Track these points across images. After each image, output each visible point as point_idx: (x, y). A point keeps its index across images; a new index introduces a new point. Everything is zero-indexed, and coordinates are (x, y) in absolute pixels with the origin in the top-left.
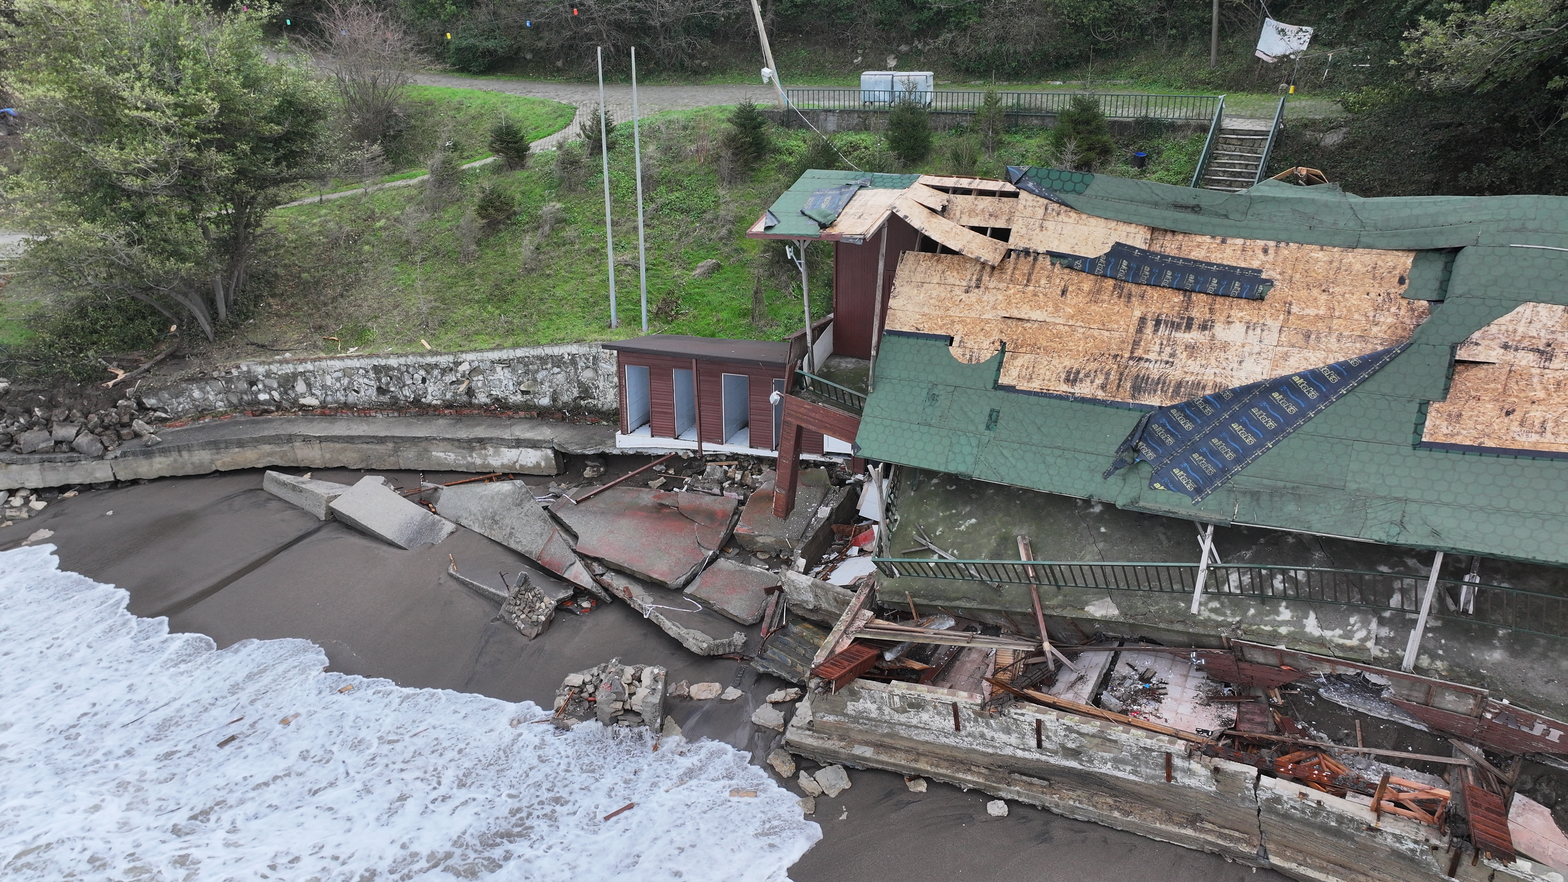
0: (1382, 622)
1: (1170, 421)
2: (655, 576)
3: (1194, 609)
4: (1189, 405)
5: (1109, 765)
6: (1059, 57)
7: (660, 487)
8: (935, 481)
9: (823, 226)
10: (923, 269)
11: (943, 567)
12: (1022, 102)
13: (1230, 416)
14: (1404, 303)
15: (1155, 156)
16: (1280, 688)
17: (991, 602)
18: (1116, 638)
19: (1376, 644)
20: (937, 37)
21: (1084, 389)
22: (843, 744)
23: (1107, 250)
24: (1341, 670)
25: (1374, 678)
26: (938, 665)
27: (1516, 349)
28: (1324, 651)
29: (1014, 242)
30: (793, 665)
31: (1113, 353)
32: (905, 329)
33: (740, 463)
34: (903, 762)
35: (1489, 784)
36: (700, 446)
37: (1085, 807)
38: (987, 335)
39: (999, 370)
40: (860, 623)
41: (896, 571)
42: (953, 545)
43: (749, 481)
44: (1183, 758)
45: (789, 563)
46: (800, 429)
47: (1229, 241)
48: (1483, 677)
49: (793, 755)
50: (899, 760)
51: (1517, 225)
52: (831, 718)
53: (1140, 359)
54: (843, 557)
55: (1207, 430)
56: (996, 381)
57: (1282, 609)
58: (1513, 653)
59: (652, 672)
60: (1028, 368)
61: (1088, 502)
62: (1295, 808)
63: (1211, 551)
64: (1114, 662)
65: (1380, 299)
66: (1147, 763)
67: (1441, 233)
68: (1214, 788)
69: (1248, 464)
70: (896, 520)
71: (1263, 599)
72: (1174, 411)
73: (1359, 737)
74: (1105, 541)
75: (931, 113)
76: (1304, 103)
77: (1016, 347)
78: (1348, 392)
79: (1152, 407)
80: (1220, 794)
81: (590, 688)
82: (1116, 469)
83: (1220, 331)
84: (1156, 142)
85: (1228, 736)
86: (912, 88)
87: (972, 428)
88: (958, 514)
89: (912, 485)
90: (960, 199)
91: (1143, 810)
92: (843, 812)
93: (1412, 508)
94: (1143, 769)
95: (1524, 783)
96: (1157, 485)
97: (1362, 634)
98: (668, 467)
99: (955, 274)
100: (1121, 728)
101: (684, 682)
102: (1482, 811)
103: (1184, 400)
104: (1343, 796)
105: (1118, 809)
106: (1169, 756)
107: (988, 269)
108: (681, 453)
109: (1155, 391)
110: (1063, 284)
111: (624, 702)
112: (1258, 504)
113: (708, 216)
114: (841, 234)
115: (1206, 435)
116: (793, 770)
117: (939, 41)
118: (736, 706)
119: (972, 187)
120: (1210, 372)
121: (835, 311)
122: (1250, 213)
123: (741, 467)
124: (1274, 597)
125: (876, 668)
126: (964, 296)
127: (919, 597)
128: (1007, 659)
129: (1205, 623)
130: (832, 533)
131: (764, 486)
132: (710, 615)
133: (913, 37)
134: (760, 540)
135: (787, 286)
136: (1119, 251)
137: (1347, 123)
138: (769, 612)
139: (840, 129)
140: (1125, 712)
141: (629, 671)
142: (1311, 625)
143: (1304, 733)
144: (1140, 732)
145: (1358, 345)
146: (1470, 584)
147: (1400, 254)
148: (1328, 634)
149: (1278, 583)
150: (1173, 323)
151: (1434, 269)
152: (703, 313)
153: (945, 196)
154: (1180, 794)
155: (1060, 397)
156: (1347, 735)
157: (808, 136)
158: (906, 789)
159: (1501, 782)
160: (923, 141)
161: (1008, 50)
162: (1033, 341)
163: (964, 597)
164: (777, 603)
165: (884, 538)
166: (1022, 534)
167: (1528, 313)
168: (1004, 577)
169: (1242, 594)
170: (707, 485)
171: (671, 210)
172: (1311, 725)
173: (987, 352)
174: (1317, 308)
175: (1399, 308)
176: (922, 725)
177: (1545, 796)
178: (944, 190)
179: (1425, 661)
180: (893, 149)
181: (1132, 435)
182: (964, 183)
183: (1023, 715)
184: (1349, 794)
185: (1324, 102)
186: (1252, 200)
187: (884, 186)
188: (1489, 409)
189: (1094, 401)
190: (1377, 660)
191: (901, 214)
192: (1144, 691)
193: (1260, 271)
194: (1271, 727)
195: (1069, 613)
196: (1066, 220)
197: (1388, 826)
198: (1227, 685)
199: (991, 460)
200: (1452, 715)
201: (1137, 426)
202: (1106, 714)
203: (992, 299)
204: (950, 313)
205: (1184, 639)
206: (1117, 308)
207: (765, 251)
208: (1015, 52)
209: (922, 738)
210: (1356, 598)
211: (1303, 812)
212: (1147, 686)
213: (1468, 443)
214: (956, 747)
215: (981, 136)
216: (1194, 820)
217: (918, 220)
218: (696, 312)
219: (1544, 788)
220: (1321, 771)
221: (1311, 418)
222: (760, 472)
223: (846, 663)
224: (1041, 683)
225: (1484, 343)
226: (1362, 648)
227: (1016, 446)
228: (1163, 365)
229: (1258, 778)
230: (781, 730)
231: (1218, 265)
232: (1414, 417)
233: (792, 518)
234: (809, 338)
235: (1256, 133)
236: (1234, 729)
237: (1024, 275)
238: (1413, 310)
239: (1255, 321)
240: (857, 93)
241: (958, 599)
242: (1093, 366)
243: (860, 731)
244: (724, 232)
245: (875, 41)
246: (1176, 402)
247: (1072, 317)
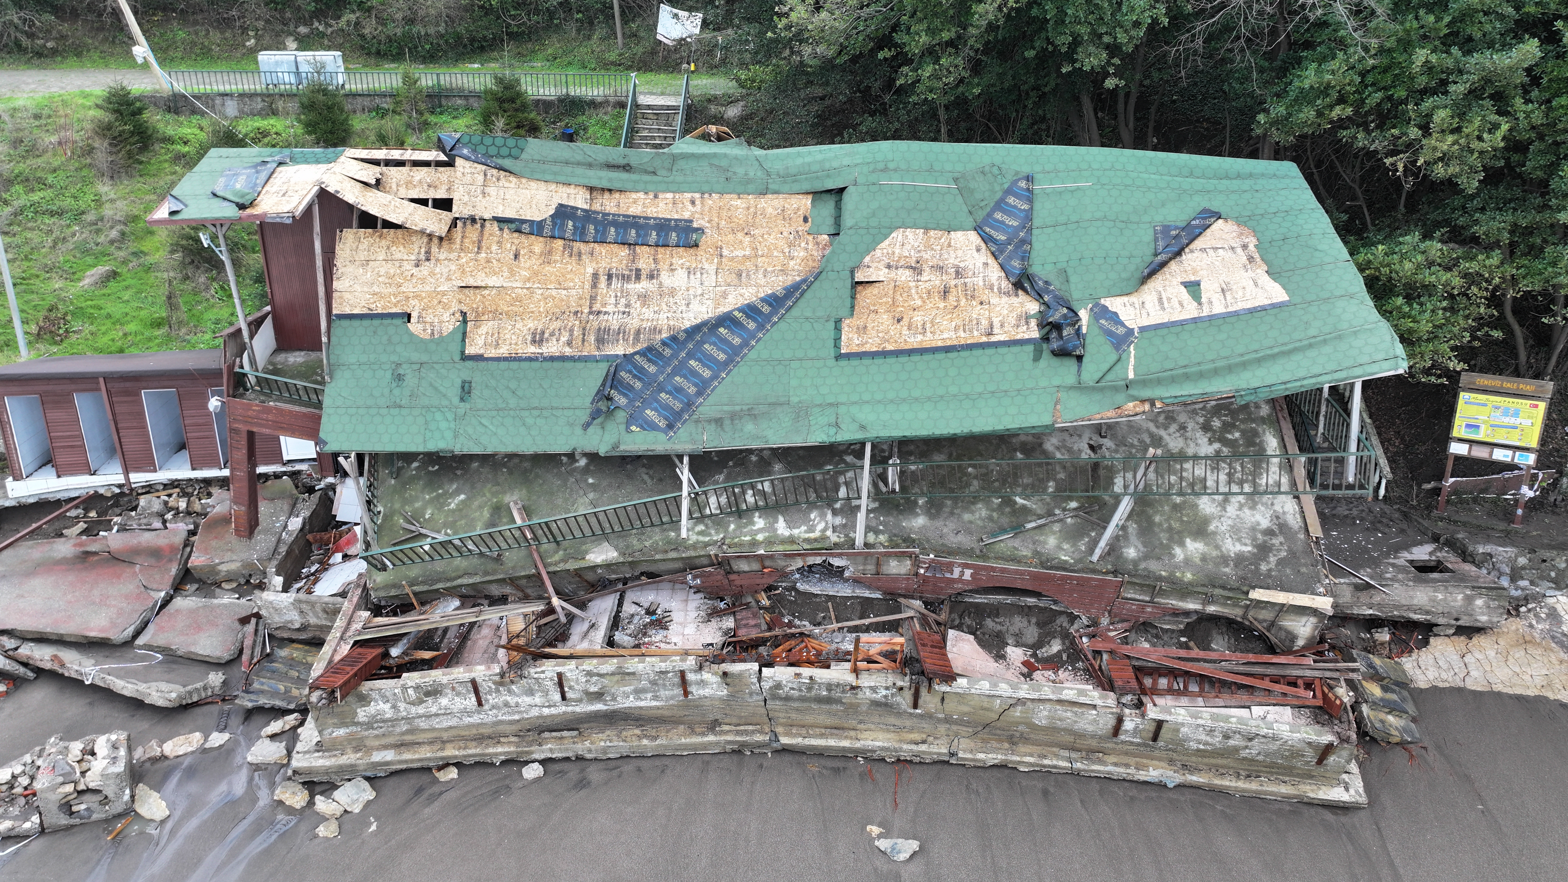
0: (835, 513)
1: (635, 366)
2: (92, 634)
3: (684, 534)
4: (650, 349)
5: (631, 698)
6: (472, 40)
7: (82, 533)
8: (415, 465)
9: (242, 207)
10: (365, 246)
11: (439, 548)
12: (442, 82)
13: (687, 354)
14: (810, 238)
15: (582, 132)
16: (765, 591)
17: (494, 572)
18: (619, 580)
19: (834, 532)
20: (339, 18)
21: (552, 348)
22: (359, 755)
23: (552, 212)
24: (811, 560)
25: (837, 562)
26: (450, 650)
27: (897, 268)
28: (795, 547)
29: (458, 210)
30: (287, 691)
31: (573, 310)
32: (356, 311)
33: (182, 490)
34: (428, 755)
35: (931, 628)
36: (127, 478)
37: (616, 743)
38: (446, 307)
39: (463, 340)
40: (357, 626)
41: (388, 563)
42: (446, 525)
43: (197, 507)
44: (695, 671)
45: (261, 587)
46: (251, 435)
47: (661, 196)
48: (914, 541)
49: (304, 783)
50: (425, 754)
51: (881, 166)
52: (341, 732)
53: (599, 312)
54: (325, 566)
55: (669, 370)
56: (463, 352)
57: (756, 519)
58: (932, 517)
59: (108, 740)
60: (493, 335)
61: (571, 456)
62: (793, 689)
63: (690, 481)
64: (620, 604)
65: (791, 237)
66: (664, 685)
67: (828, 176)
68: (725, 692)
69: (708, 395)
70: (379, 512)
71: (740, 514)
72: (637, 357)
73: (833, 617)
74: (595, 491)
75: (346, 95)
76: (705, 81)
77: (478, 315)
78: (780, 319)
79: (617, 356)
80: (732, 696)
81: (24, 781)
82: (594, 419)
83: (665, 277)
84: (581, 119)
85: (729, 644)
86: (320, 69)
87: (445, 402)
88: (446, 493)
89: (391, 473)
90: (393, 171)
91: (668, 731)
92: (372, 823)
93: (842, 410)
94: (663, 693)
95: (953, 621)
96: (633, 428)
97: (821, 526)
98: (87, 510)
99: (401, 248)
100: (636, 659)
101: (154, 743)
102: (928, 649)
103: (645, 345)
104: (828, 667)
105: (646, 736)
106: (682, 674)
107: (435, 240)
108: (101, 491)
109: (618, 341)
110: (514, 248)
111: (76, 783)
112: (723, 429)
113: (90, 217)
114: (265, 214)
115: (668, 375)
116: (307, 798)
117: (343, 22)
118: (225, 752)
119: (405, 158)
120: (663, 316)
121: (272, 303)
122: (674, 169)
123: (184, 494)
124: (748, 510)
125: (383, 667)
126: (415, 271)
127: (418, 584)
128: (518, 625)
129: (694, 546)
130: (309, 544)
131: (218, 509)
132: (173, 662)
133: (311, 18)
134: (224, 568)
135: (207, 288)
136: (563, 213)
137: (743, 98)
138: (248, 642)
139: (242, 114)
140: (638, 646)
141: (76, 747)
142: (782, 528)
143: (790, 625)
144: (654, 659)
145: (780, 278)
146: (894, 465)
147: (801, 196)
148: (796, 532)
149: (750, 498)
150: (623, 276)
151: (828, 207)
152: (103, 328)
153: (377, 169)
154: (697, 707)
155: (530, 359)
156: (824, 618)
157: (204, 123)
158: (436, 781)
159: (938, 624)
160: (342, 124)
161: (419, 32)
162: (494, 307)
163: (466, 574)
164: (256, 631)
165: (370, 532)
166: (513, 500)
167: (900, 237)
168: (504, 545)
169: (721, 513)
170: (144, 521)
171: (36, 212)
172: (795, 617)
173: (449, 324)
174: (744, 249)
175: (807, 243)
176: (442, 712)
177: (969, 627)
178: (376, 162)
179: (871, 538)
180: (309, 133)
181: (603, 384)
182: (396, 154)
183: (543, 672)
184: (833, 664)
185: (722, 80)
186: (675, 158)
187: (307, 162)
188: (885, 318)
189: (563, 358)
190: (836, 545)
191: (331, 189)
192: (652, 623)
193: (691, 221)
194: (764, 627)
195: (572, 565)
196: (507, 184)
197: (866, 681)
198: (722, 600)
199: (470, 430)
200: (896, 578)
201: (607, 375)
202: (621, 652)
203: (445, 271)
204: (403, 289)
205: (678, 565)
206: (570, 267)
207: (172, 252)
208: (427, 34)
209: (445, 724)
210: (813, 496)
211: (800, 690)
212: (654, 618)
213: (875, 349)
214: (482, 724)
215: (405, 117)
216: (713, 726)
217: (351, 195)
218: (93, 328)
219: (968, 621)
220: (808, 652)
221: (753, 347)
222: (209, 495)
223: (349, 668)
224: (555, 640)
225: (874, 265)
226: (824, 538)
227: (494, 413)
228: (621, 316)
229: (760, 671)
230: (285, 762)
231: (655, 219)
232: (832, 334)
233: (259, 537)
234: (245, 333)
235: (669, 108)
236: (734, 636)
237: (474, 243)
238: (818, 244)
239: (694, 266)
240: (256, 75)
241: (459, 577)
242: (556, 325)
243: (377, 736)
244: (114, 234)
245: (267, 21)
246: (638, 348)
247: (529, 280)
